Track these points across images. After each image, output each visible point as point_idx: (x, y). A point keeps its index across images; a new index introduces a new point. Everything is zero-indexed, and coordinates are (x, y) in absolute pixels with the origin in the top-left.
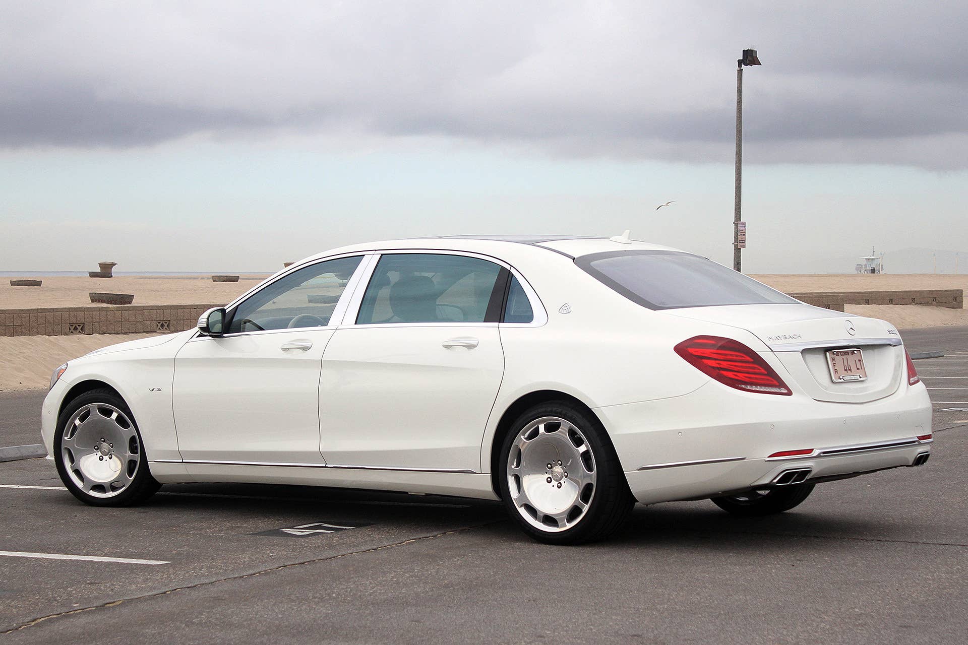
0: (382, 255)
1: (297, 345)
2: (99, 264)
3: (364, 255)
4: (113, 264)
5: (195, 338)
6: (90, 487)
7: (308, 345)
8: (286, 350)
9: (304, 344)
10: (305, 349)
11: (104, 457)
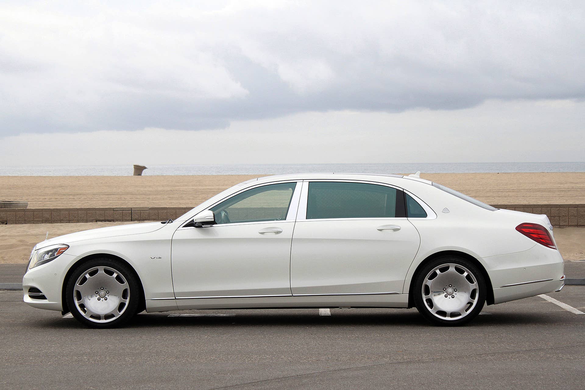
0: (309, 182)
1: (273, 231)
2: (134, 165)
3: (297, 182)
4: (144, 168)
5: (181, 228)
6: (90, 316)
7: (281, 230)
8: (262, 233)
9: (278, 230)
10: (278, 233)
11: (101, 298)
